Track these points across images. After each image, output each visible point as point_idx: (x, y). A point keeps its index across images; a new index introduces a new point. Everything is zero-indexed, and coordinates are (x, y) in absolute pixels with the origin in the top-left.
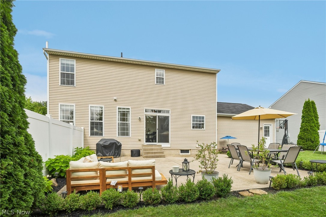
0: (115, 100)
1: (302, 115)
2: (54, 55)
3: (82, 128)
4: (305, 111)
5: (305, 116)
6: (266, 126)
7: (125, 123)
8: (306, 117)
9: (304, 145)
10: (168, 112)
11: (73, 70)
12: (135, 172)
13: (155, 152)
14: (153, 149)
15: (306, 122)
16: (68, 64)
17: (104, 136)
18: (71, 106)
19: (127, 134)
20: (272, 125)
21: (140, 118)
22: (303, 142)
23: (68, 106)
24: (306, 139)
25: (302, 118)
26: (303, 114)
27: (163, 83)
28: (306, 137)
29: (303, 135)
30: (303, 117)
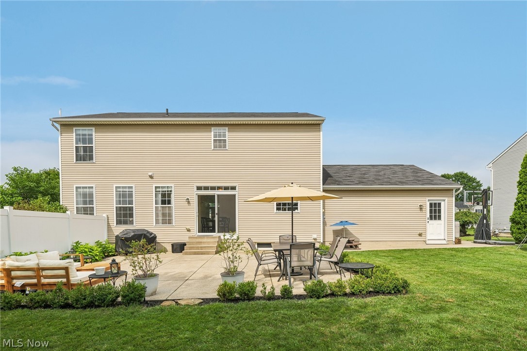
0: (151, 177)
1: (518, 179)
2: (66, 126)
3: (105, 215)
4: (524, 172)
5: (522, 182)
6: (433, 202)
7: (166, 207)
8: (525, 184)
9: (520, 234)
10: (234, 188)
11: (91, 141)
12: (45, 273)
13: (201, 247)
14: (201, 242)
15: (525, 194)
16: (85, 135)
17: (134, 224)
18: (89, 187)
19: (170, 222)
20: (446, 201)
21: (188, 199)
22: (519, 229)
23: (86, 188)
24: (524, 224)
25: (519, 185)
26: (521, 178)
27: (225, 146)
28: (523, 219)
29: (519, 216)
30: (520, 183)
